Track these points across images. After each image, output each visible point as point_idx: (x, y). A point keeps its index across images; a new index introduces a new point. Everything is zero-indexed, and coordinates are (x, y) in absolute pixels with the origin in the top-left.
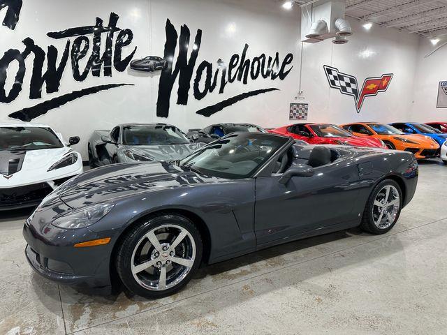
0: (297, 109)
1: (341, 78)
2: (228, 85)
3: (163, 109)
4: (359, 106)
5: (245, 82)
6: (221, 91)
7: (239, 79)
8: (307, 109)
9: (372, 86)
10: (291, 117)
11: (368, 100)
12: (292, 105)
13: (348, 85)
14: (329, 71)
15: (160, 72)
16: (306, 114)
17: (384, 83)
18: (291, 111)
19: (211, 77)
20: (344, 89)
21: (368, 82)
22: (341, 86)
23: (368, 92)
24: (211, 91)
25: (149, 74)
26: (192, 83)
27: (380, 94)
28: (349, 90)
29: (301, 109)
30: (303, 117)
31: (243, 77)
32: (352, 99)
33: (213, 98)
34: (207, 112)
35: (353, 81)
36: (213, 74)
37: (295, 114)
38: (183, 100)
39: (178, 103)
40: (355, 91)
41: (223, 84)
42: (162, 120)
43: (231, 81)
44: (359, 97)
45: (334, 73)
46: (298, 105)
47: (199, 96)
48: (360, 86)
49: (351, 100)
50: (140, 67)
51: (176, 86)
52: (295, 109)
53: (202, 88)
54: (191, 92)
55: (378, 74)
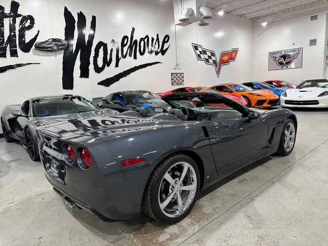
0: (176, 77)
1: (204, 52)
2: (122, 61)
3: (68, 82)
4: (218, 72)
5: (135, 58)
6: (117, 65)
7: (130, 55)
8: (183, 77)
9: (226, 58)
10: (172, 84)
11: (224, 68)
12: (172, 74)
13: (210, 57)
14: (196, 48)
15: (63, 51)
16: (183, 81)
17: (234, 54)
18: (172, 79)
19: (107, 54)
20: (207, 60)
21: (223, 55)
22: (205, 59)
23: (223, 62)
24: (108, 66)
25: (53, 53)
26: (91, 59)
28: (211, 61)
29: (179, 77)
30: (181, 83)
31: (133, 54)
32: (213, 67)
33: (110, 72)
34: (107, 83)
35: (213, 54)
36: (109, 52)
37: (175, 81)
38: (85, 74)
39: (81, 77)
40: (215, 62)
41: (118, 60)
42: (68, 92)
43: (125, 57)
44: (218, 66)
45: (200, 49)
46: (177, 74)
47: (98, 70)
48: (218, 58)
50: (43, 48)
51: (78, 63)
52: (175, 77)
53: (100, 63)
54: (91, 67)
55: (229, 49)
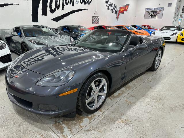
1: (111, 5)
2: (66, 6)
3: (35, 18)
4: (118, 18)
5: (73, 5)
6: (63, 9)
7: (70, 4)
8: (99, 19)
9: (122, 10)
10: (93, 23)
11: (121, 15)
12: (93, 17)
13: (114, 9)
14: (107, 2)
16: (99, 21)
17: (126, 8)
18: (93, 20)
20: (112, 10)
21: (121, 8)
22: (111, 9)
23: (121, 12)
24: (58, 9)
26: (48, 4)
27: (125, 13)
28: (114, 11)
29: (97, 19)
30: (98, 23)
31: (72, 3)
33: (59, 13)
35: (116, 7)
37: (94, 21)
39: (43, 14)
41: (63, 6)
43: (67, 4)
44: (118, 14)
46: (96, 17)
47: (52, 11)
48: (118, 9)
49: (115, 15)
51: (41, 6)
52: (94, 19)
53: (53, 7)
54: (48, 9)
